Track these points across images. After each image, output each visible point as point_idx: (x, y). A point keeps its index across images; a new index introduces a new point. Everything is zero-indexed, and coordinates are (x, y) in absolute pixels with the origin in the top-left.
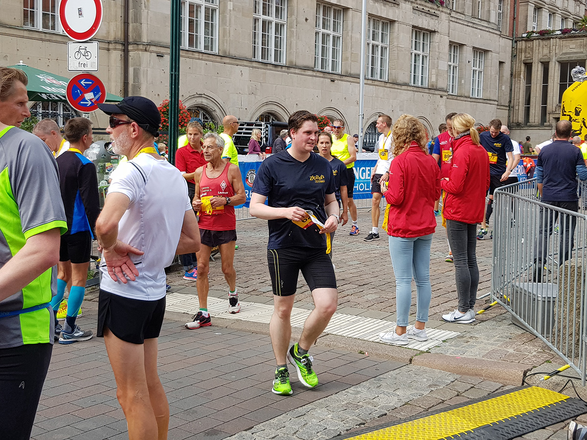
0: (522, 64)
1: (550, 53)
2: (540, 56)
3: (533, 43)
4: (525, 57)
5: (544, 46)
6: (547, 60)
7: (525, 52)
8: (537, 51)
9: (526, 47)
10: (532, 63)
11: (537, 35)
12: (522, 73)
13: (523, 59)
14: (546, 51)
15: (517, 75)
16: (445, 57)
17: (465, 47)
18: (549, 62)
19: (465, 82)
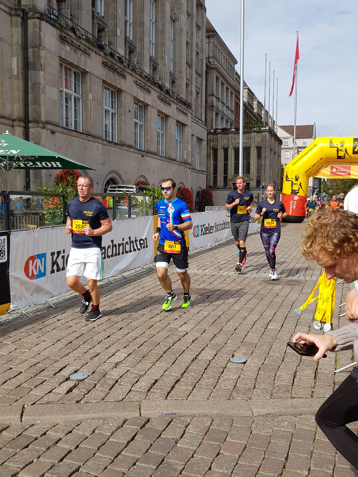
0: (211, 149)
1: (228, 142)
2: (223, 145)
3: (218, 136)
4: (213, 145)
5: (225, 138)
6: (227, 147)
7: (213, 141)
8: (221, 141)
9: (213, 139)
10: (217, 149)
11: (220, 131)
12: (211, 155)
14: (226, 141)
15: (208, 156)
16: (190, 142)
17: (193, 136)
18: (228, 148)
19: (194, 159)
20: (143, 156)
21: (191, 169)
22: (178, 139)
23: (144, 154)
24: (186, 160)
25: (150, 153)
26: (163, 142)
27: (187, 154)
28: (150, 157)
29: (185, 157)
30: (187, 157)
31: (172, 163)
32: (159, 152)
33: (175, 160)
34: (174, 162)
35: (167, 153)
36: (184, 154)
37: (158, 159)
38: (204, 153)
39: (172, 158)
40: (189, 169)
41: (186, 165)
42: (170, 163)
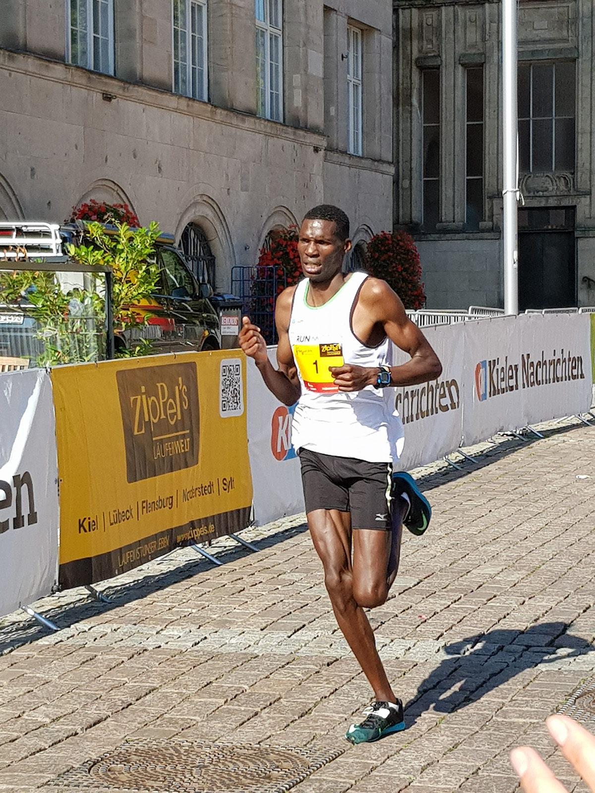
0: (414, 68)
1: (484, 40)
2: (460, 49)
3: (439, 15)
4: (420, 51)
5: (468, 23)
6: (478, 60)
7: (421, 38)
8: (452, 36)
9: (421, 26)
10: (438, 68)
12: (415, 92)
13: (415, 54)
14: (473, 36)
15: (400, 98)
16: (319, 40)
17: (333, 15)
18: (482, 65)
19: (337, 110)
20: (108, 98)
21: (322, 153)
22: (266, 25)
23: (114, 87)
24: (301, 114)
25: (141, 82)
26: (201, 40)
27: (306, 91)
28: (141, 102)
29: (298, 101)
30: (306, 104)
31: (237, 127)
32: (184, 82)
33: (250, 113)
34: (249, 123)
35: (217, 83)
36: (292, 88)
37: (176, 110)
38: (383, 85)
39: (237, 105)
40: (316, 150)
41: (302, 133)
42: (231, 125)
